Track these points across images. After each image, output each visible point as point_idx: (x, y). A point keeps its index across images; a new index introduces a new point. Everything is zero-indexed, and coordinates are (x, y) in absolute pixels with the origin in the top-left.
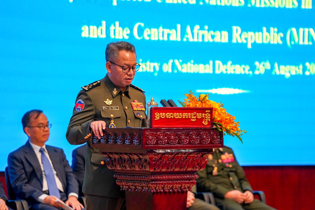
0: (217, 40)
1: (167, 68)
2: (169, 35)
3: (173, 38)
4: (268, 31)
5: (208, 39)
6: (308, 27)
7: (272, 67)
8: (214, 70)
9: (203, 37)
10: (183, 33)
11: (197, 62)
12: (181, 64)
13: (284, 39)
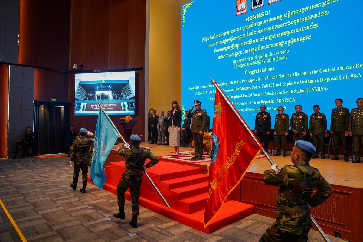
0: (257, 103)
1: (246, 110)
2: (246, 103)
3: (247, 104)
4: (270, 100)
5: (255, 103)
6: (282, 98)
7: (272, 108)
8: (257, 110)
9: (254, 103)
10: (249, 103)
11: (252, 108)
12: (249, 109)
13: (275, 102)
